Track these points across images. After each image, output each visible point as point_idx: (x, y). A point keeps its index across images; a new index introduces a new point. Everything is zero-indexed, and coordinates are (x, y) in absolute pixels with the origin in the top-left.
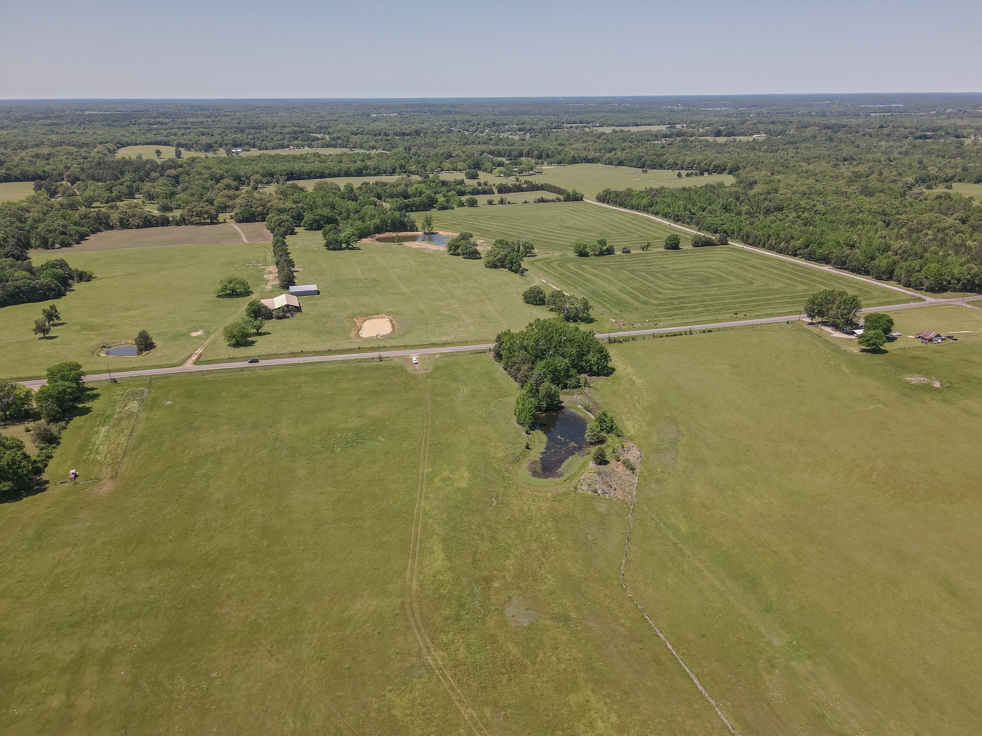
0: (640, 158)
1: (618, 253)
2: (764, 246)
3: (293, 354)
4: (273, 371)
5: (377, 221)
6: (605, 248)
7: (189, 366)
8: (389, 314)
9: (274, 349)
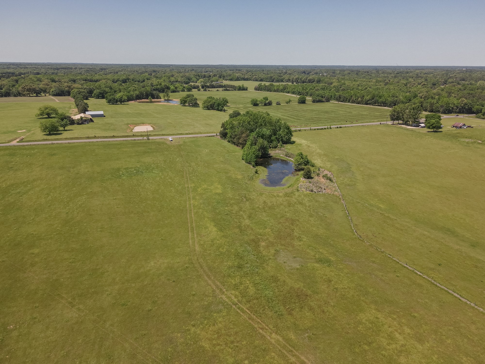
0: (271, 77)
1: (274, 104)
2: (349, 102)
3: (88, 138)
4: (75, 144)
5: (137, 92)
6: (267, 102)
7: (14, 143)
8: (149, 124)
9: (76, 136)
